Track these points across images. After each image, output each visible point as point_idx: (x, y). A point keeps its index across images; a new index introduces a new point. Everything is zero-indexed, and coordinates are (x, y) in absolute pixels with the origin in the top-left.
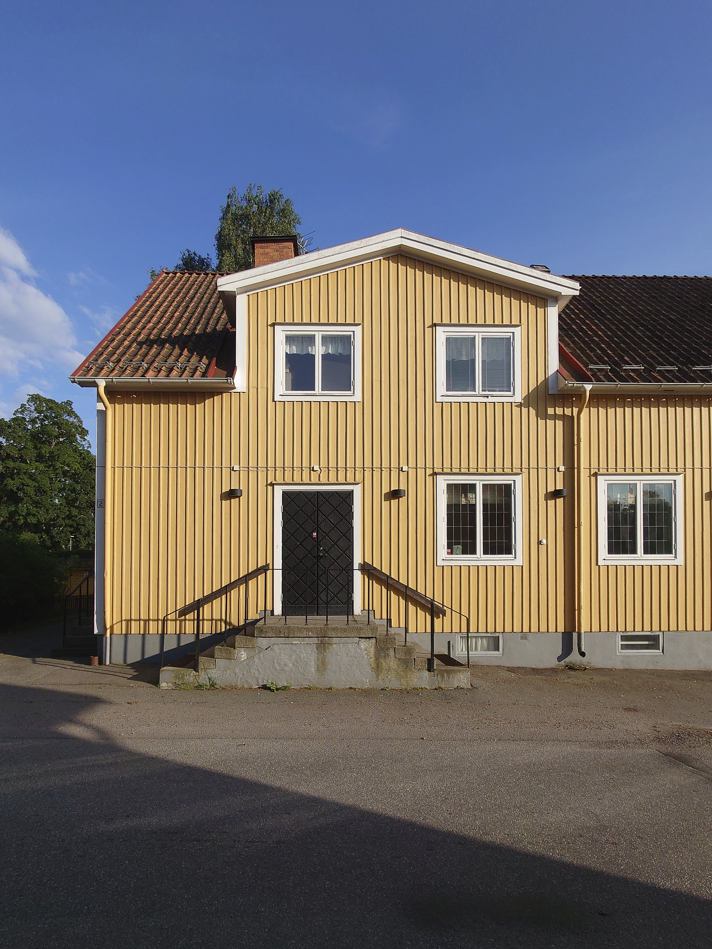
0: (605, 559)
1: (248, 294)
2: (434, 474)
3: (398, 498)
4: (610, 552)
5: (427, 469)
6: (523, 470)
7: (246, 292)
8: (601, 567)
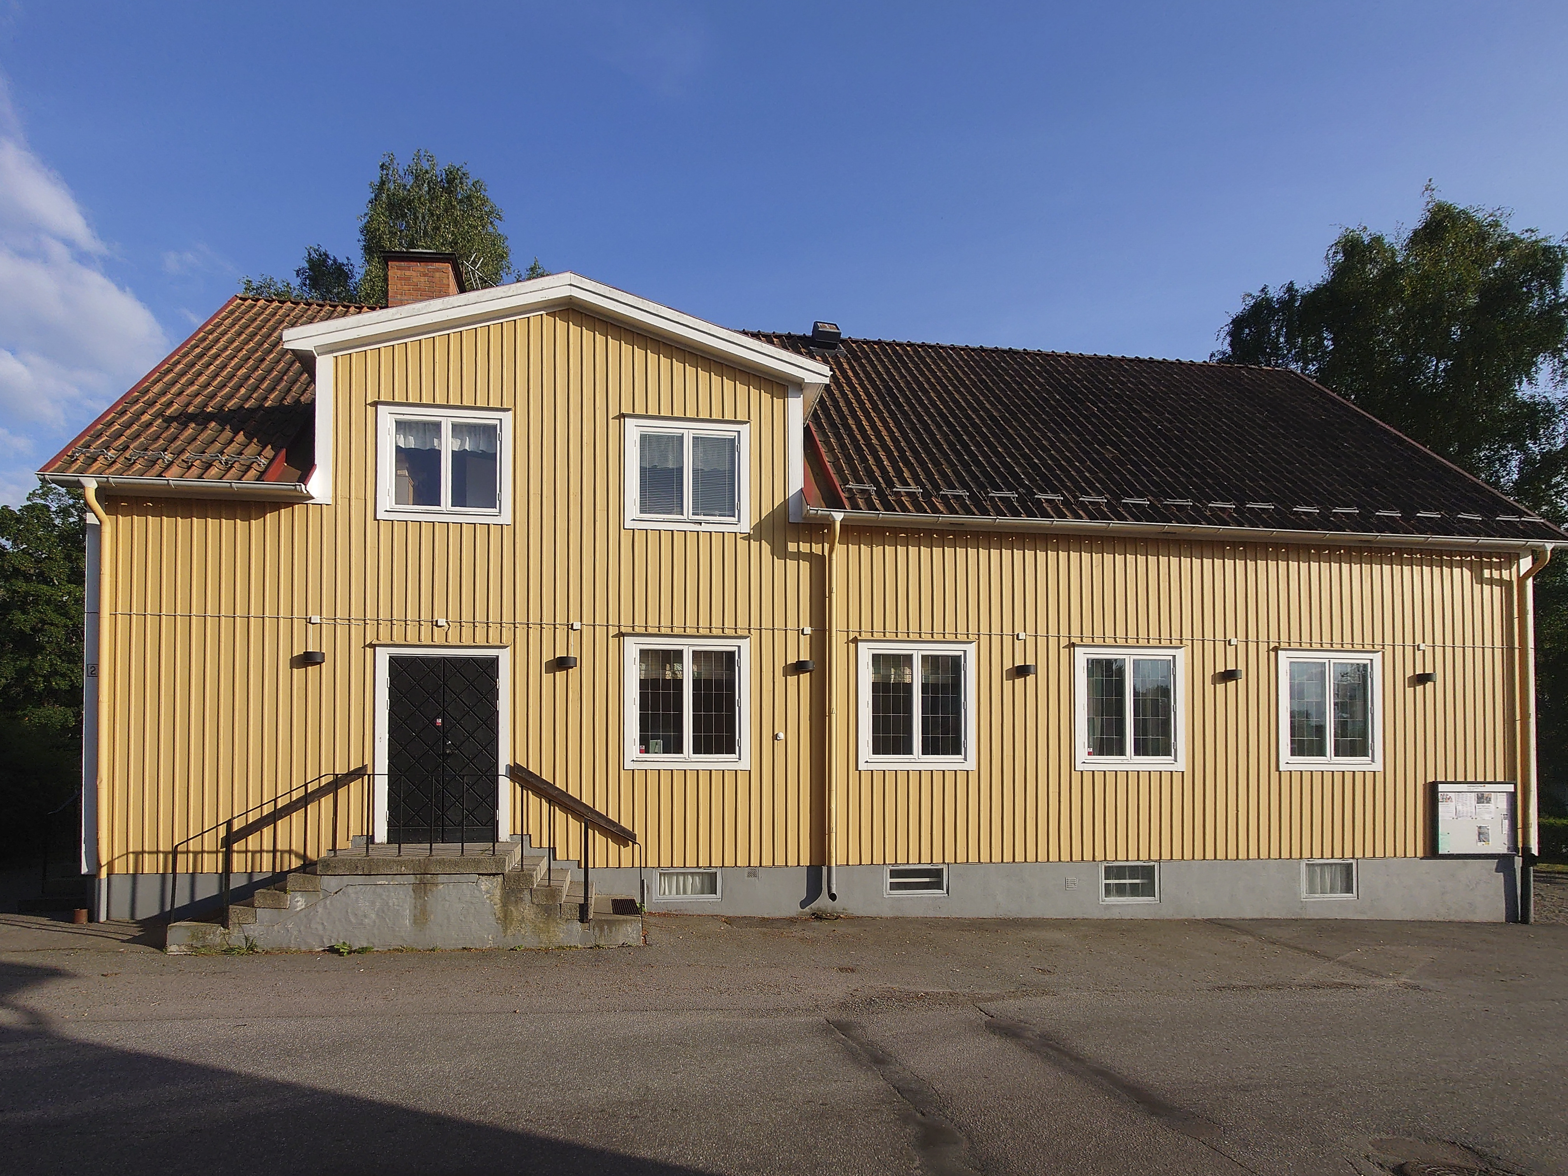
0: (867, 762)
1: (335, 354)
2: (621, 635)
3: (567, 668)
4: (876, 751)
5: (610, 628)
6: (752, 631)
7: (332, 352)
8: (863, 773)
